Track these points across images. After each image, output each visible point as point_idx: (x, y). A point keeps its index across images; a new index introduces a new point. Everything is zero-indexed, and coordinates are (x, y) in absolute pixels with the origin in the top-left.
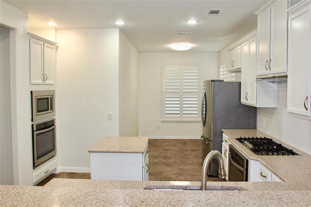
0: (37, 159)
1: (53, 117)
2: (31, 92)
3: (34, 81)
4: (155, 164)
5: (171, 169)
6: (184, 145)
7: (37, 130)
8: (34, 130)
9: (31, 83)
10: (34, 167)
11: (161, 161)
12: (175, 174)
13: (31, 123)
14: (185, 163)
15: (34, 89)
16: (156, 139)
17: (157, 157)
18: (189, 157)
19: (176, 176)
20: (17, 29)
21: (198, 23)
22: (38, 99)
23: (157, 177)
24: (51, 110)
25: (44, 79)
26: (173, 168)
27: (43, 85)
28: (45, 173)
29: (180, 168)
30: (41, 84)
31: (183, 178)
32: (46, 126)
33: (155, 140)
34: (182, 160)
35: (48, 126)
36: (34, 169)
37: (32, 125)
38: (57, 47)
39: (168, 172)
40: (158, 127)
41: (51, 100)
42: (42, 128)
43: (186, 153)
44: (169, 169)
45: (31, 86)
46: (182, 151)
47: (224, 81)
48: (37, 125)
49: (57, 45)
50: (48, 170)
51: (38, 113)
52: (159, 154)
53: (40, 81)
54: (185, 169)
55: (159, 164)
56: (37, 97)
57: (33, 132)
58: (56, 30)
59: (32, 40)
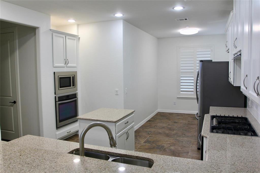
0: (60, 122)
1: (76, 91)
2: (54, 72)
3: (56, 65)
4: (157, 134)
5: (169, 139)
6: (193, 119)
7: (59, 101)
8: (56, 101)
9: (54, 66)
10: (58, 127)
11: (164, 131)
12: (169, 144)
13: (54, 96)
14: (185, 135)
15: (56, 70)
16: (173, 113)
17: (163, 128)
18: (192, 130)
19: (169, 145)
20: (40, 27)
21: (184, 9)
22: (60, 78)
23: (152, 145)
24: (73, 86)
25: (66, 62)
26: (171, 138)
27: (66, 67)
28: (67, 133)
29: (178, 139)
30: (64, 67)
31: (174, 148)
32: (68, 98)
33: (170, 114)
34: (184, 132)
35: (70, 98)
36: (57, 129)
37: (55, 97)
38: (79, 38)
39: (164, 141)
40: (175, 102)
41: (73, 79)
42: (64, 99)
43: (192, 126)
44: (167, 139)
45: (54, 68)
46: (188, 125)
47: (213, 61)
48: (59, 97)
49: (79, 37)
50: (70, 131)
51: (60, 88)
52: (167, 125)
53: (63, 65)
54: (181, 140)
55: (162, 134)
56: (59, 77)
57: (56, 102)
58: (78, 25)
59: (54, 34)
